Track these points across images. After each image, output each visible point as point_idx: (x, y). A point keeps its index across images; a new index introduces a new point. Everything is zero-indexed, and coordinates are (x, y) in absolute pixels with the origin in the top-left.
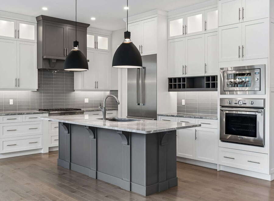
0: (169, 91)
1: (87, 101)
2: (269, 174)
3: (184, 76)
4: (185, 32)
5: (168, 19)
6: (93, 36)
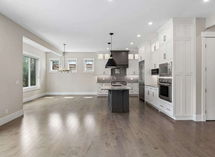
0: (152, 75)
1: (132, 79)
2: (173, 116)
3: (155, 68)
4: (155, 50)
5: (151, 44)
6: (133, 55)
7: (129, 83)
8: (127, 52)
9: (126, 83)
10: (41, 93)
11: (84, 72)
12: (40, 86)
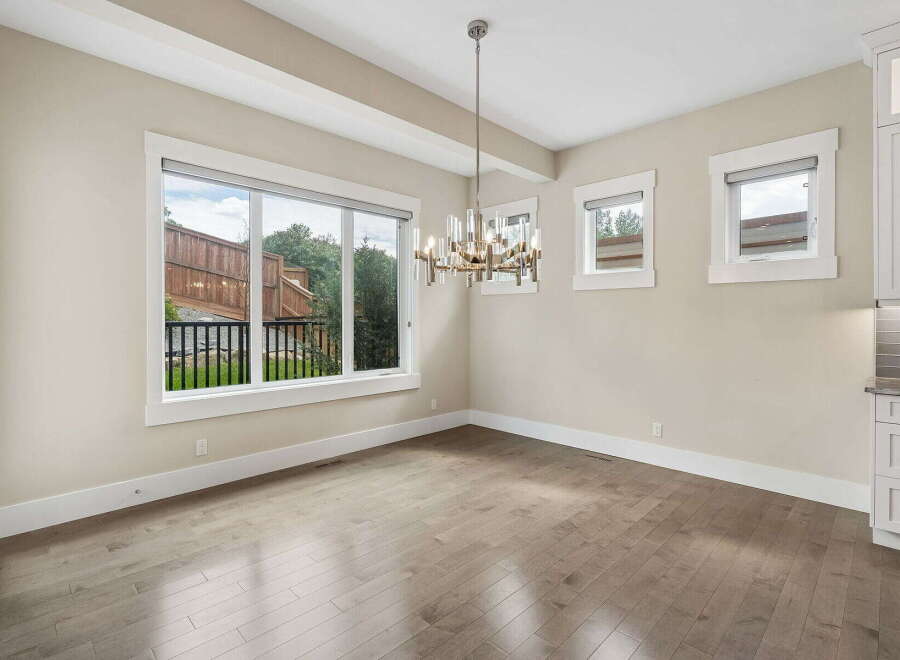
10: (431, 413)
11: (711, 282)
12: (418, 374)
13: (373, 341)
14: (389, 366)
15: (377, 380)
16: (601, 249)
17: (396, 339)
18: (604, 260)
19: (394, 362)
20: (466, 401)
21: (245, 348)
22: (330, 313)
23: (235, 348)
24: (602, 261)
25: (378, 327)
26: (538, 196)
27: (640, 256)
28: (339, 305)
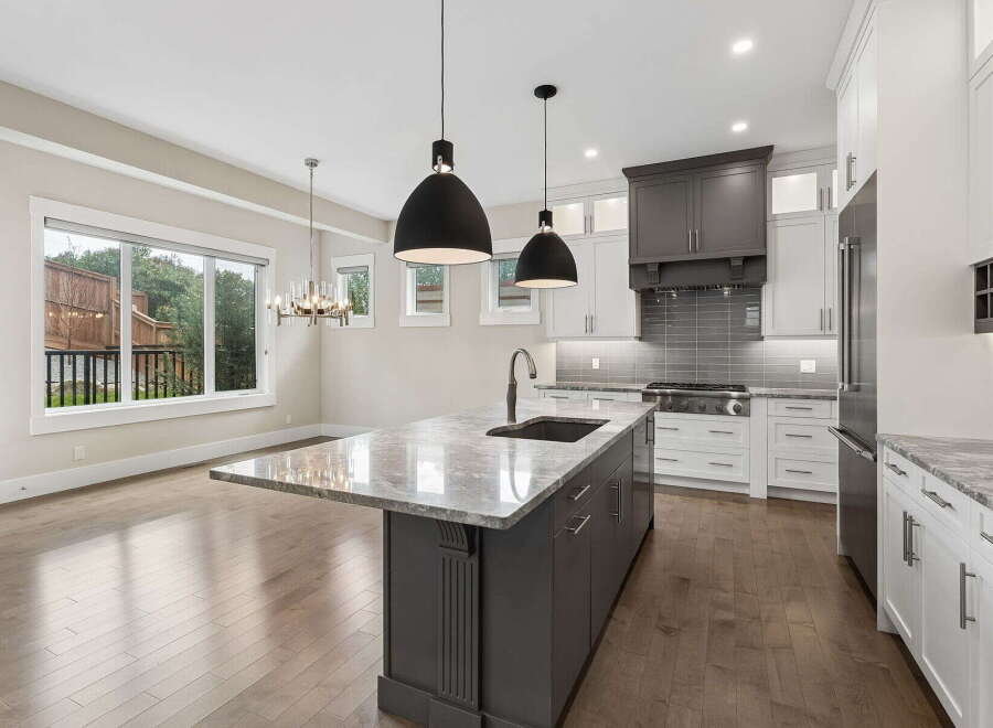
0: (977, 331)
1: (807, 367)
6: (815, 175)
7: (772, 402)
8: (759, 158)
9: (748, 399)
10: (286, 426)
11: (481, 323)
12: (273, 394)
13: (232, 367)
14: (247, 388)
15: (237, 399)
16: (420, 294)
17: (254, 365)
18: (423, 302)
19: (252, 384)
20: (319, 417)
21: (91, 381)
22: (190, 344)
23: (80, 378)
24: (420, 303)
25: (237, 355)
26: (375, 254)
27: (441, 301)
28: (201, 337)
